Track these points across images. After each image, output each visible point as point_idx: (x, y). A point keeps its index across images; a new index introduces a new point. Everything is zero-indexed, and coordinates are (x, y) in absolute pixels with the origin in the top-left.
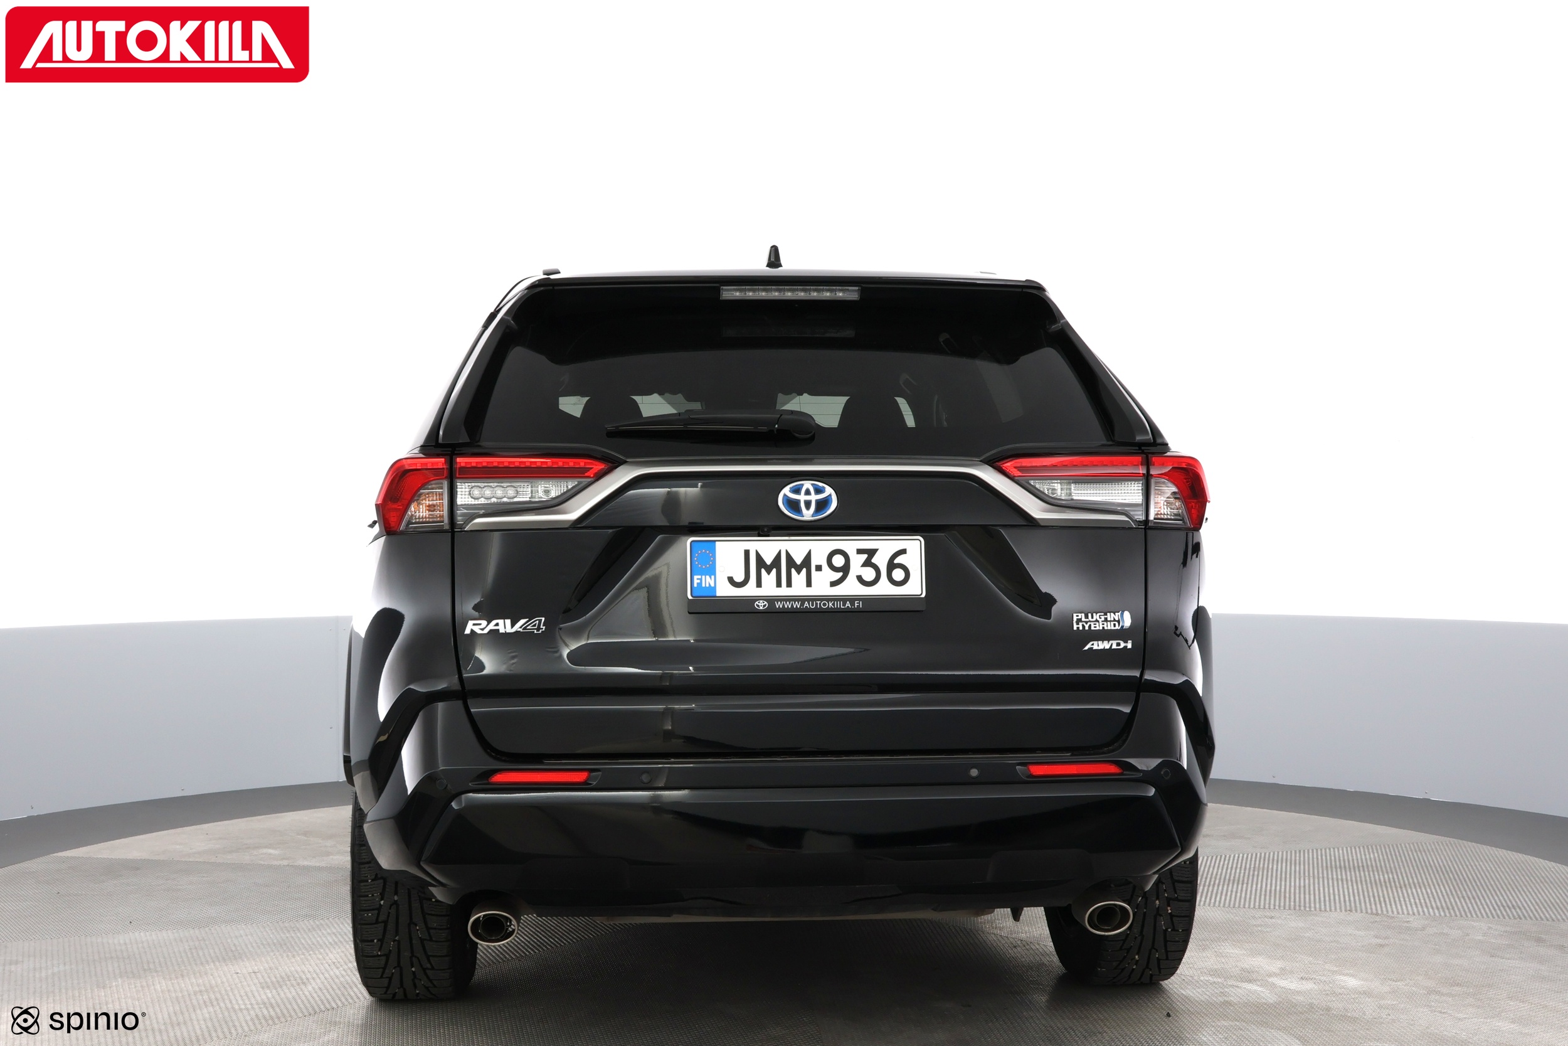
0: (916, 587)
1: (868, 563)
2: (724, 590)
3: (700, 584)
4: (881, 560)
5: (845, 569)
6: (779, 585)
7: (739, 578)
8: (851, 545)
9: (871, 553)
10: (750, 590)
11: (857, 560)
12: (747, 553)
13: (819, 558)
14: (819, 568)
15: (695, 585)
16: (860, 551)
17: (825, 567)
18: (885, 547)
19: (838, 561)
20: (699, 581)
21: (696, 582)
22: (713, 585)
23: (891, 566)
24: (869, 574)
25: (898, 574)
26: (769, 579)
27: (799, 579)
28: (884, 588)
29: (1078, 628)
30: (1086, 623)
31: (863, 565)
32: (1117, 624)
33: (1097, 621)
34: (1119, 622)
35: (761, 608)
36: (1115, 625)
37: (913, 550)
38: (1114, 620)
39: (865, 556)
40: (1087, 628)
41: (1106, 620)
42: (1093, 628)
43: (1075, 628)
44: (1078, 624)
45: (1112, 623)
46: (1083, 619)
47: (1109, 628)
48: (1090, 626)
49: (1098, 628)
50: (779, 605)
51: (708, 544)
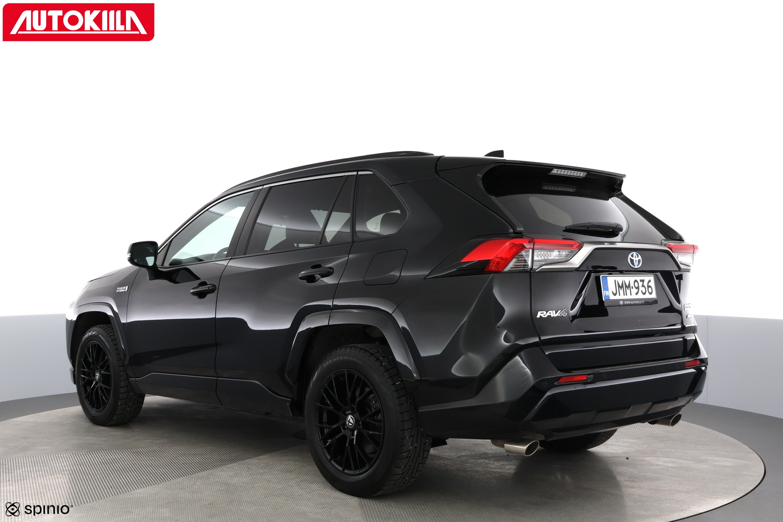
1: (643, 286)
2: (612, 297)
3: (605, 294)
4: (645, 284)
6: (624, 295)
9: (643, 281)
10: (617, 297)
12: (615, 281)
14: (632, 288)
16: (641, 281)
17: (634, 287)
21: (605, 293)
27: (628, 291)
31: (642, 287)
35: (621, 304)
39: (642, 283)
50: (626, 303)
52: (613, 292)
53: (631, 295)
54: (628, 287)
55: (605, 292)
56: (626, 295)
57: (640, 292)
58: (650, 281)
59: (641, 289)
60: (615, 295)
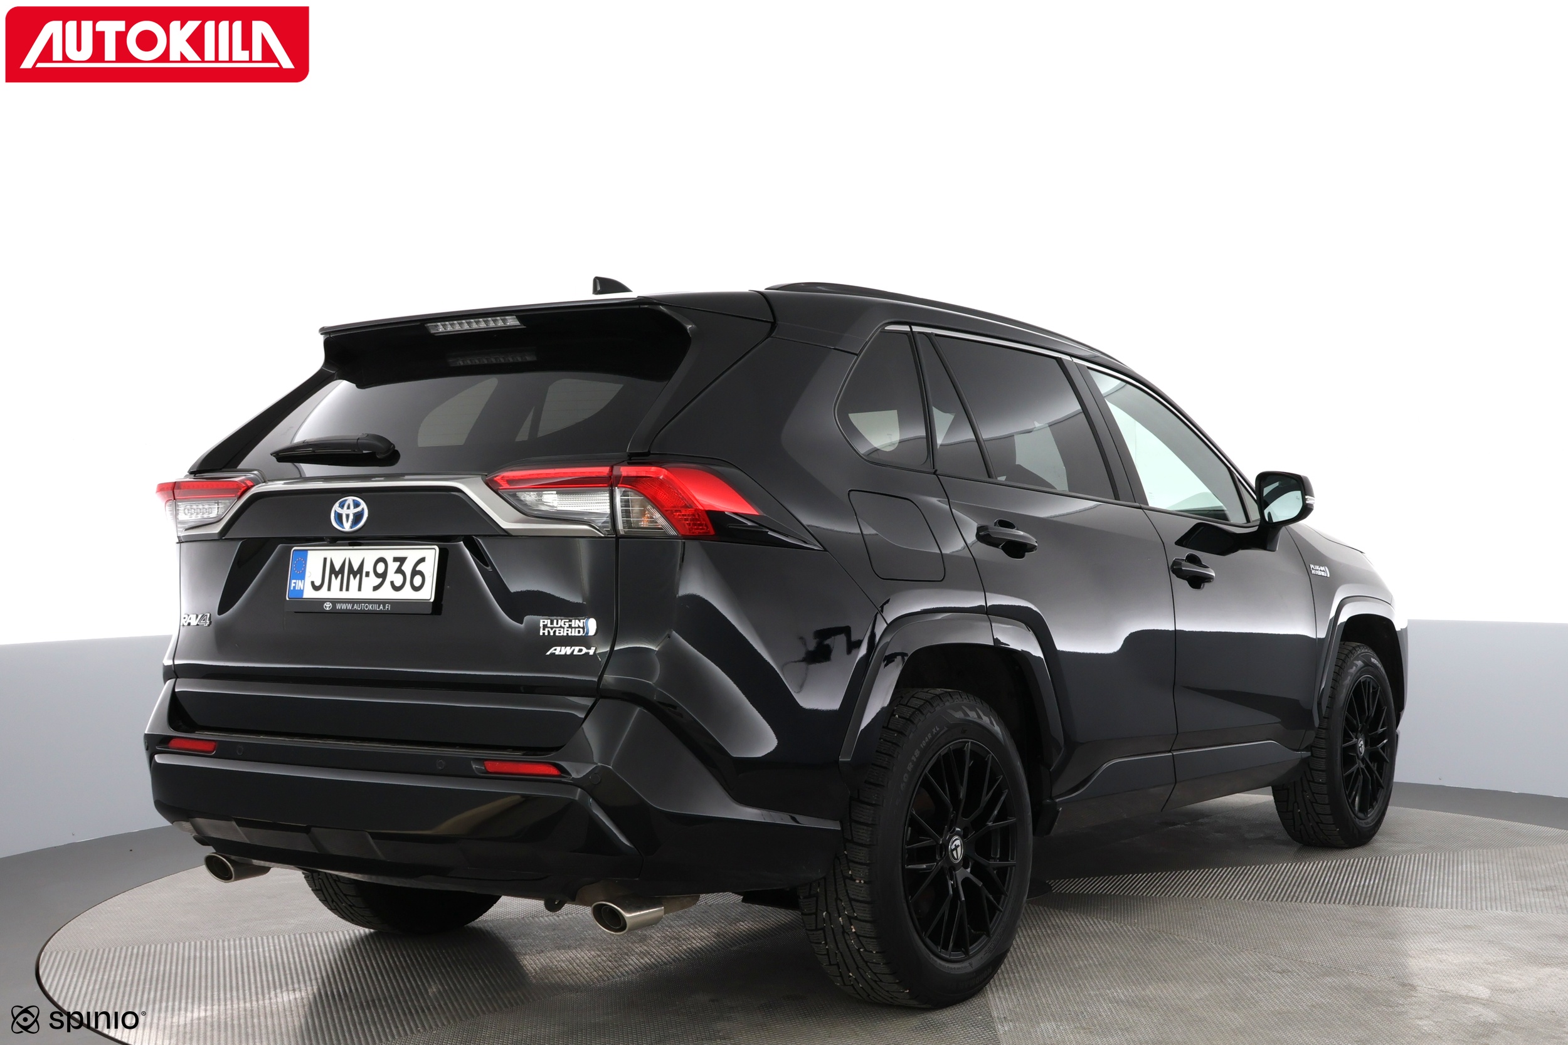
0: (428, 593)
1: (399, 571)
2: (309, 593)
3: (294, 587)
4: (408, 568)
5: (383, 576)
6: (341, 589)
7: (317, 584)
8: (389, 554)
9: (402, 560)
10: (323, 594)
11: (393, 566)
12: (325, 559)
13: (368, 567)
14: (367, 574)
15: (292, 588)
16: (396, 559)
17: (372, 574)
18: (412, 554)
19: (381, 568)
20: (294, 585)
21: (293, 585)
22: (302, 589)
23: (415, 573)
24: (398, 580)
25: (418, 580)
26: (336, 583)
27: (354, 583)
28: (407, 594)
29: (544, 633)
30: (552, 628)
31: (396, 572)
32: (581, 630)
33: (561, 627)
34: (583, 628)
35: (328, 609)
36: (579, 632)
37: (429, 557)
38: (579, 627)
40: (552, 634)
41: (570, 626)
42: (557, 634)
43: (541, 634)
44: (544, 630)
45: (577, 630)
46: (549, 625)
47: (573, 634)
48: (555, 632)
49: (561, 635)
50: (338, 606)
51: (302, 552)
52: (313, 583)
53: (360, 589)
54: (359, 572)
55: (295, 583)
56: (347, 589)
57: (387, 583)
58: (422, 560)
59: (393, 577)
60: (317, 588)
